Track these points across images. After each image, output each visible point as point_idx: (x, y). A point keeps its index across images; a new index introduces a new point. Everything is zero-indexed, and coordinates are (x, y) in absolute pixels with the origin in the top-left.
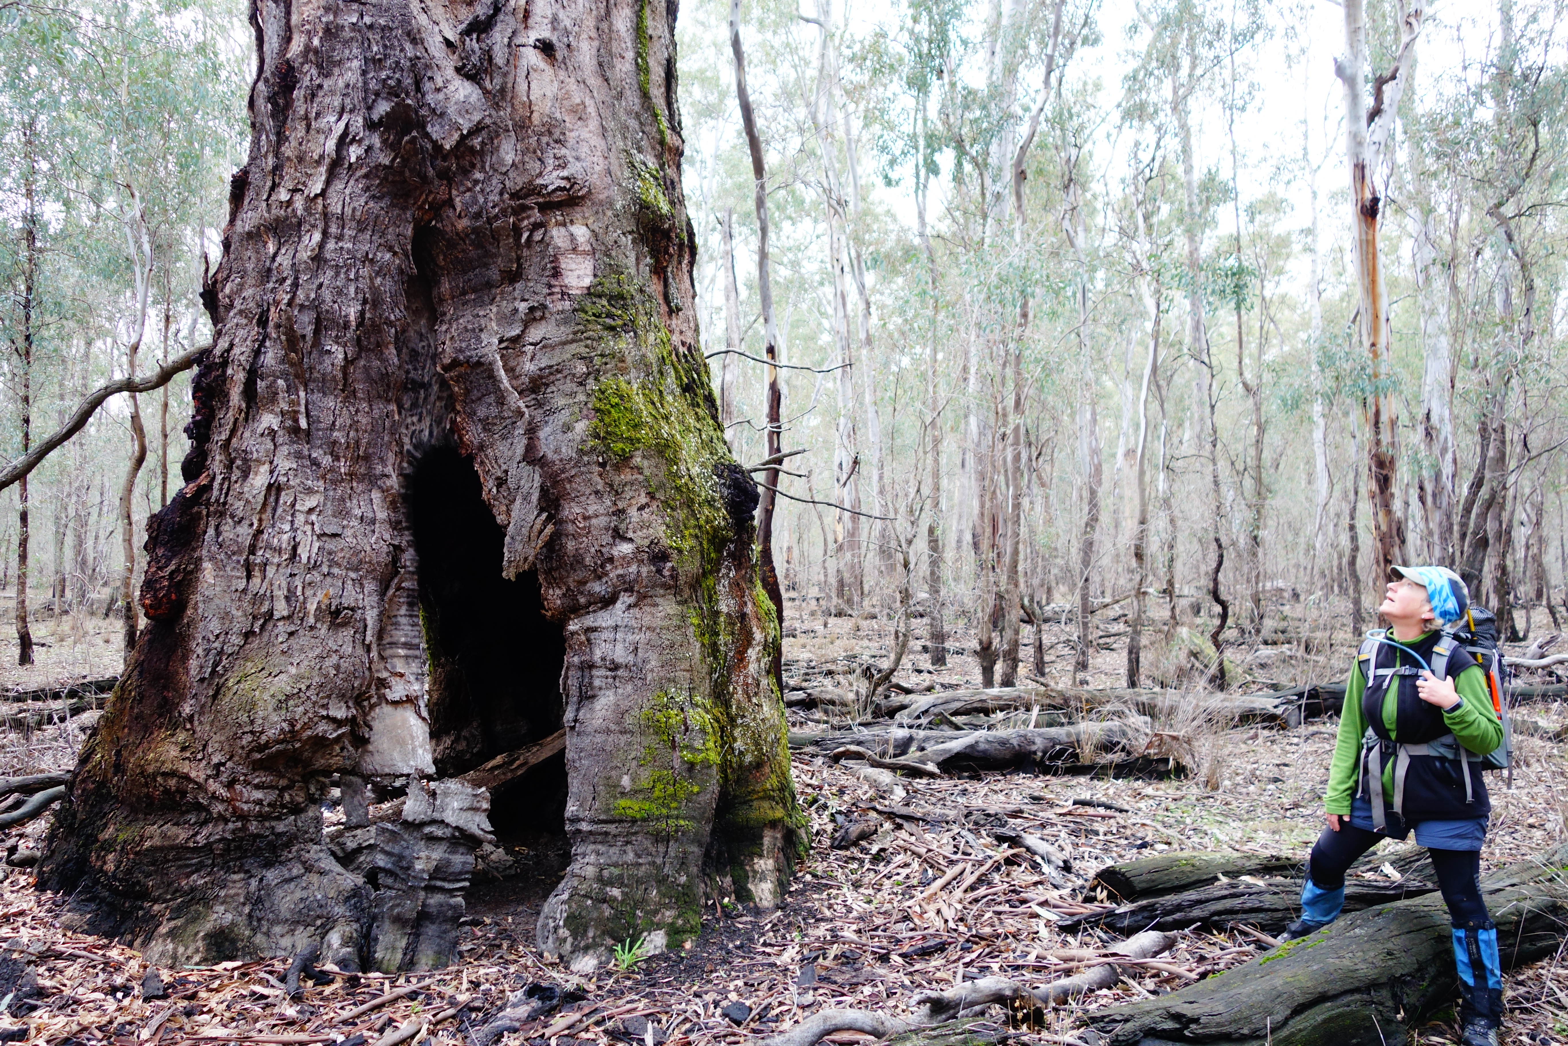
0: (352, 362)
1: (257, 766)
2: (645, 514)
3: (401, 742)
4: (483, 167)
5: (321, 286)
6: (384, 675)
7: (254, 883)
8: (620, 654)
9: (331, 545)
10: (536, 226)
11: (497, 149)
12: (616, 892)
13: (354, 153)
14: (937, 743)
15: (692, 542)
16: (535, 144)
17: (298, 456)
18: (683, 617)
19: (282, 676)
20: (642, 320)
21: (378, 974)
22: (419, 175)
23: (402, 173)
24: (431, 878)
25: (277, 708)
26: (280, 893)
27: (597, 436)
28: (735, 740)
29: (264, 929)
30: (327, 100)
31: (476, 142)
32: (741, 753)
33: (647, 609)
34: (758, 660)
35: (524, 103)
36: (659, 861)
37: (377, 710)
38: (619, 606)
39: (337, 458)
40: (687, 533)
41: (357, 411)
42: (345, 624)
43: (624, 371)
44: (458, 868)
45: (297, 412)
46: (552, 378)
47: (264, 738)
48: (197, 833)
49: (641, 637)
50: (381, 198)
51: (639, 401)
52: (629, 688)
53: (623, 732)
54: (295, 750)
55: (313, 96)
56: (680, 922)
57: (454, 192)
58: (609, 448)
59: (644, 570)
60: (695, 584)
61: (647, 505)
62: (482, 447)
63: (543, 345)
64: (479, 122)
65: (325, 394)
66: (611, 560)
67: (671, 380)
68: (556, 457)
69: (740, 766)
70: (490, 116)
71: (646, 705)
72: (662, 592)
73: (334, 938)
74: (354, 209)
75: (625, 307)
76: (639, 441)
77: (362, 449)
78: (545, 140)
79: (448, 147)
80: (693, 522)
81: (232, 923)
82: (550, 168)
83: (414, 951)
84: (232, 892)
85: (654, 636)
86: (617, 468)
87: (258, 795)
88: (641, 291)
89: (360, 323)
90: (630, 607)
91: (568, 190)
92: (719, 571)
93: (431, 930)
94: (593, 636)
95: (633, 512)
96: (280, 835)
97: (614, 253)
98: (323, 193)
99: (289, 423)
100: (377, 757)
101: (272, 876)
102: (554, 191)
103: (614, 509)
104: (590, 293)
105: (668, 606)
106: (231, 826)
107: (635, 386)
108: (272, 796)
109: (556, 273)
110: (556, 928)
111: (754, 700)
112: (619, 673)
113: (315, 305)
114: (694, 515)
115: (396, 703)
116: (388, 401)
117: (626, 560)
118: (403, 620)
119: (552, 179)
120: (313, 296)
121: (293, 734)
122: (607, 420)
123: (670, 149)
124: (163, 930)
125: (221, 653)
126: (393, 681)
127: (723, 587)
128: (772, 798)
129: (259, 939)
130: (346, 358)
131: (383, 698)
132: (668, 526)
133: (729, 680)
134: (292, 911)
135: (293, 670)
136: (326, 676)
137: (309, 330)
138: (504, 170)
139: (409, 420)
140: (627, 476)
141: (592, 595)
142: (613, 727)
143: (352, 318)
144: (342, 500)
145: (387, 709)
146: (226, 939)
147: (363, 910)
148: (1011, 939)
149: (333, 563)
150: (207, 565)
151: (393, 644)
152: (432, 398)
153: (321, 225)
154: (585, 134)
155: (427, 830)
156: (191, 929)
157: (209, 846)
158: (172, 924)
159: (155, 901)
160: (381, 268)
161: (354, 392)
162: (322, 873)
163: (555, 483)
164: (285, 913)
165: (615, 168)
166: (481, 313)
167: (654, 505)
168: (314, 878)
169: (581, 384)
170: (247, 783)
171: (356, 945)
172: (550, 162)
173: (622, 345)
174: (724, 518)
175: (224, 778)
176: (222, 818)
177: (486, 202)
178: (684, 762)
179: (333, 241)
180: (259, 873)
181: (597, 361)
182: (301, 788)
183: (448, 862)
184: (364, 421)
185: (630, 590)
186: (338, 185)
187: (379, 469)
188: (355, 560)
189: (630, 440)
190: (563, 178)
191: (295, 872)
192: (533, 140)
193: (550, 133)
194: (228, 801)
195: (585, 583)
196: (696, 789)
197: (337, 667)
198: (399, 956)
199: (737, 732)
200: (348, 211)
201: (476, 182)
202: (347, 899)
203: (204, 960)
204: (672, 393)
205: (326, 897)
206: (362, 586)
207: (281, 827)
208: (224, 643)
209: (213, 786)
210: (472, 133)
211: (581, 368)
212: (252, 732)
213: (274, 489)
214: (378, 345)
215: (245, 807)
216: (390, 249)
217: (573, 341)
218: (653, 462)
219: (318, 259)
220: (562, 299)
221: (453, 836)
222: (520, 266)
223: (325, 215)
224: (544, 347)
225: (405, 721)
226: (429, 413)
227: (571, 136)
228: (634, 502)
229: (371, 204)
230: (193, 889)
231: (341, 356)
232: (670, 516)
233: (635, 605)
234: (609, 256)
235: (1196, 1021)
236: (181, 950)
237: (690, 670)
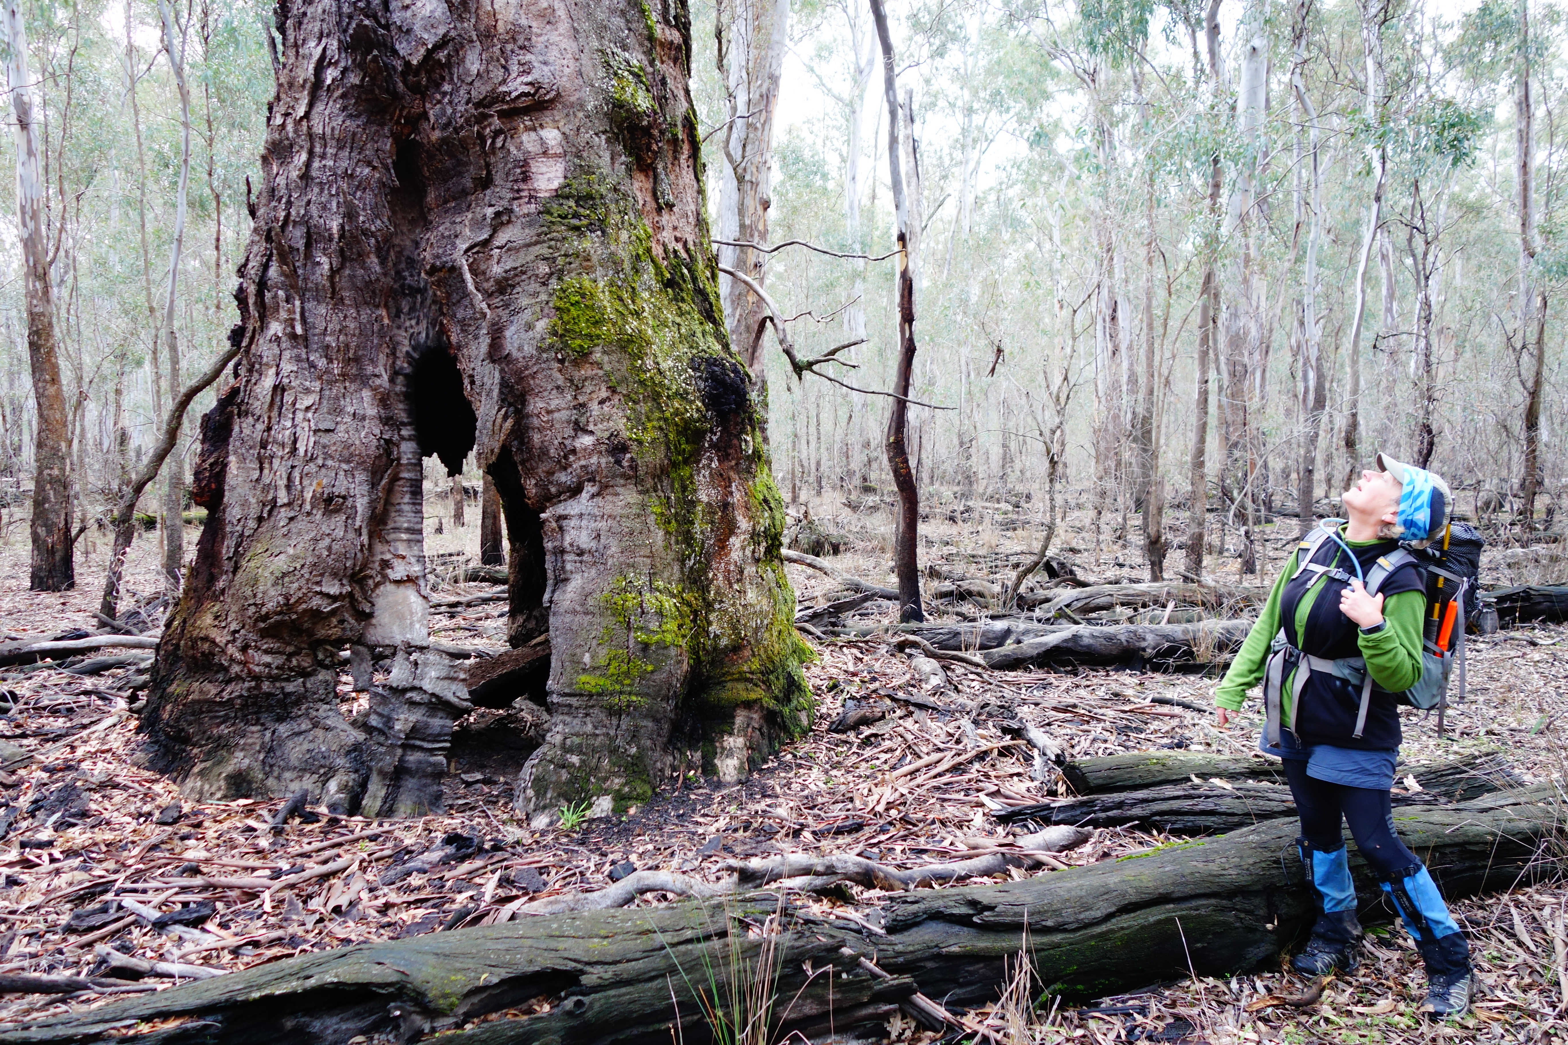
0: (338, 271)
1: (264, 634)
2: (606, 407)
3: (401, 617)
4: (452, 79)
5: (309, 202)
6: (388, 556)
7: (268, 734)
8: (584, 540)
9: (325, 439)
10: (497, 133)
11: (463, 60)
12: (575, 759)
13: (330, 75)
14: (1037, 636)
15: (656, 434)
16: (498, 52)
17: (298, 359)
18: (643, 506)
19: (282, 556)
20: (614, 219)
21: (360, 818)
22: (387, 91)
23: (372, 91)
24: (408, 737)
25: (275, 584)
26: (290, 744)
27: (555, 333)
28: (710, 623)
29: (276, 774)
30: (310, 26)
31: (442, 56)
32: (716, 636)
33: (609, 498)
34: (743, 548)
35: (488, 13)
36: (612, 733)
37: (382, 588)
38: (585, 495)
39: (330, 361)
40: (649, 425)
41: (345, 317)
42: (337, 511)
43: (589, 270)
44: (437, 730)
45: (293, 320)
46: (517, 279)
47: (264, 610)
48: (223, 690)
49: (602, 525)
50: (358, 116)
51: (605, 299)
52: (593, 572)
53: (586, 613)
54: (293, 621)
55: (300, 23)
56: (627, 789)
57: (428, 105)
58: (567, 345)
59: (603, 461)
60: (661, 473)
61: (608, 399)
62: (459, 347)
63: (508, 248)
64: (445, 36)
65: (319, 302)
66: (574, 451)
67: (649, 275)
68: (520, 355)
69: (715, 648)
70: (455, 28)
71: (607, 589)
72: (622, 482)
73: (333, 786)
74: (333, 129)
75: (593, 208)
76: (598, 337)
77: (352, 352)
78: (509, 47)
79: (415, 62)
80: (657, 414)
81: (249, 767)
82: (514, 75)
83: (394, 800)
84: (250, 741)
85: (615, 524)
86: (576, 363)
87: (268, 659)
88: (616, 190)
89: (342, 236)
90: (593, 496)
91: (533, 95)
92: (698, 462)
93: (410, 783)
94: (565, 523)
95: (594, 406)
96: (287, 695)
97: (585, 154)
98: (307, 116)
99: (289, 330)
100: (379, 630)
101: (283, 729)
102: (518, 97)
103: (575, 403)
104: (559, 195)
105: (629, 496)
106: (247, 684)
107: (601, 284)
108: (279, 660)
109: (526, 177)
110: (525, 789)
111: (736, 587)
112: (585, 558)
113: (305, 221)
114: (660, 408)
115: (398, 582)
116: (377, 307)
117: (589, 452)
118: (406, 508)
119: (517, 86)
120: (302, 212)
121: (288, 607)
122: (566, 318)
123: (662, 45)
124: (196, 770)
125: (242, 535)
126: (396, 562)
127: (702, 478)
128: (750, 680)
129: (271, 782)
130: (331, 268)
131: (385, 577)
132: (629, 419)
133: (708, 566)
134: (299, 759)
135: (291, 551)
136: (319, 557)
137: (301, 244)
138: (470, 80)
139: (408, 324)
140: (586, 371)
141: (559, 484)
142: (578, 608)
143: (335, 230)
144: (337, 398)
145: (390, 587)
146: (244, 780)
147: (363, 763)
148: (938, 824)
149: (327, 456)
150: (232, 458)
151: (396, 529)
152: (429, 302)
153: (307, 145)
154: (554, 37)
155: (409, 695)
156: (216, 770)
157: (230, 701)
158: (203, 765)
159: (194, 745)
160: (360, 183)
161: (342, 299)
162: (327, 729)
163: (521, 379)
164: (294, 762)
165: (588, 70)
166: (458, 220)
167: (616, 399)
168: (319, 732)
169: (544, 284)
170: (257, 648)
171: (350, 792)
172: (515, 69)
173: (587, 244)
174: (698, 410)
175: (238, 643)
176: (238, 678)
177: (454, 112)
178: (637, 643)
179: (317, 160)
180: (272, 726)
181: (560, 261)
182: (307, 655)
183: (427, 725)
184: (352, 326)
185: (592, 480)
186: (319, 107)
187: (370, 369)
188: (346, 453)
189: (590, 336)
190: (527, 84)
191: (304, 727)
192: (497, 49)
193: (515, 40)
194: (244, 663)
195: (553, 473)
196: (650, 668)
197: (329, 548)
198: (379, 803)
199: (712, 617)
200: (328, 131)
201: (444, 94)
202: (348, 753)
203: (225, 797)
204: (649, 288)
205: (329, 750)
206: (353, 477)
207: (290, 688)
208: (244, 527)
209: (231, 650)
210: (438, 47)
211: (544, 269)
212: (255, 604)
213: (279, 389)
214: (360, 255)
215: (257, 669)
216: (369, 164)
217: (536, 243)
218: (614, 357)
219: (306, 176)
220: (529, 202)
221: (431, 702)
222: (489, 173)
223: (310, 136)
224: (509, 250)
225: (406, 598)
226: (426, 316)
227: (539, 42)
228: (594, 396)
229: (348, 123)
230: (220, 737)
231: (327, 267)
232: (632, 409)
233: (598, 494)
234: (580, 157)
235: (991, 908)
236: (207, 787)
237: (652, 556)
